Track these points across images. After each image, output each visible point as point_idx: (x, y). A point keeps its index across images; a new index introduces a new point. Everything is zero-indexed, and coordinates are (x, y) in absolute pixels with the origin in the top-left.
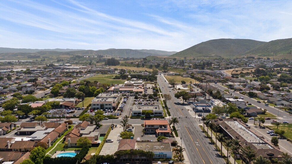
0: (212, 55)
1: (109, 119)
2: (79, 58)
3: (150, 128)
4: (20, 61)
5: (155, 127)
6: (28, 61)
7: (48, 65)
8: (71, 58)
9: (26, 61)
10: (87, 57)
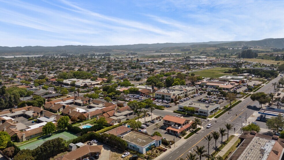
1: (155, 108)
2: (222, 51)
3: (167, 123)
4: (171, 54)
5: (171, 124)
6: (177, 54)
7: (185, 57)
8: (215, 50)
9: (175, 54)
10: (231, 49)
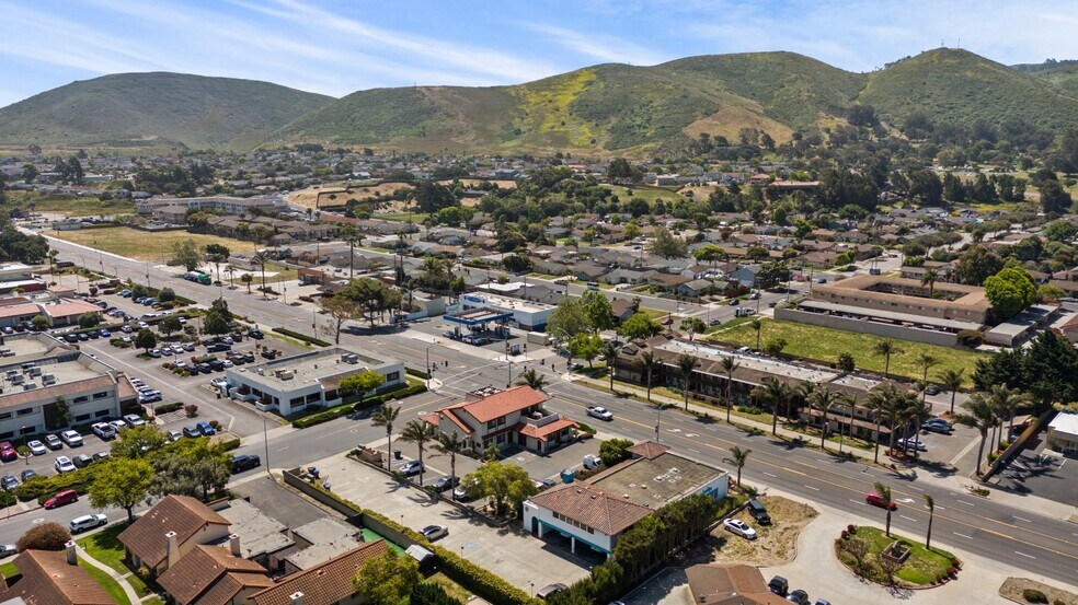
0: (145, 138)
3: (494, 430)
5: (509, 423)
